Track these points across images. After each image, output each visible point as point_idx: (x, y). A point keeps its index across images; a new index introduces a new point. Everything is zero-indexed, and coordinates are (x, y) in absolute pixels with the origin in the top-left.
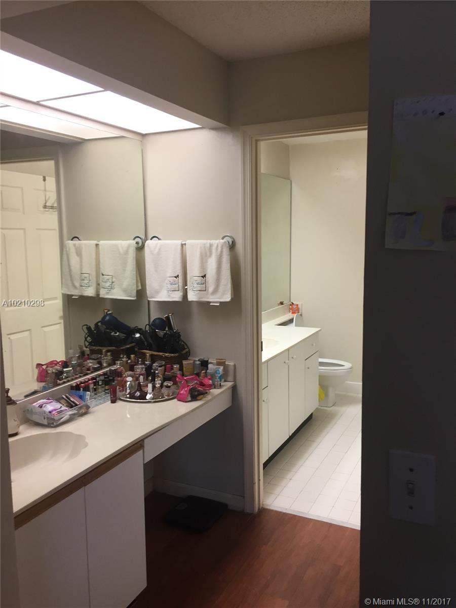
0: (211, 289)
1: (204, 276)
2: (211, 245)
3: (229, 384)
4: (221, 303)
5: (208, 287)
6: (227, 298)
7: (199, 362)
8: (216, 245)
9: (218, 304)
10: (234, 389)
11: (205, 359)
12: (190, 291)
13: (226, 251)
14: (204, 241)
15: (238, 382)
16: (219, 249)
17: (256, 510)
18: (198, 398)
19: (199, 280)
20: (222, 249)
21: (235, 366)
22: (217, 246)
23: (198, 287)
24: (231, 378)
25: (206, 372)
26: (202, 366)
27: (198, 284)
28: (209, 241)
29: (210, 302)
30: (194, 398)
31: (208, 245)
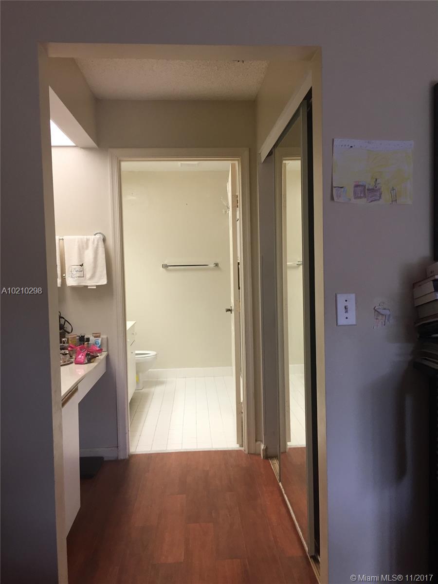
0: (88, 276)
1: (82, 265)
2: (88, 240)
3: (104, 354)
4: (97, 286)
5: (86, 275)
6: (104, 281)
7: (78, 338)
8: (92, 240)
9: (95, 288)
10: (107, 357)
11: (82, 335)
12: (69, 278)
13: (101, 244)
14: (82, 237)
15: (110, 353)
16: (96, 243)
17: (127, 456)
18: (92, 361)
19: (78, 268)
20: (98, 242)
21: (107, 338)
22: (94, 240)
23: (78, 274)
24: (104, 349)
25: (88, 344)
26: (80, 341)
27: (77, 271)
28: (85, 237)
29: (87, 286)
30: (89, 361)
31: (85, 240)
